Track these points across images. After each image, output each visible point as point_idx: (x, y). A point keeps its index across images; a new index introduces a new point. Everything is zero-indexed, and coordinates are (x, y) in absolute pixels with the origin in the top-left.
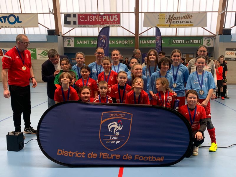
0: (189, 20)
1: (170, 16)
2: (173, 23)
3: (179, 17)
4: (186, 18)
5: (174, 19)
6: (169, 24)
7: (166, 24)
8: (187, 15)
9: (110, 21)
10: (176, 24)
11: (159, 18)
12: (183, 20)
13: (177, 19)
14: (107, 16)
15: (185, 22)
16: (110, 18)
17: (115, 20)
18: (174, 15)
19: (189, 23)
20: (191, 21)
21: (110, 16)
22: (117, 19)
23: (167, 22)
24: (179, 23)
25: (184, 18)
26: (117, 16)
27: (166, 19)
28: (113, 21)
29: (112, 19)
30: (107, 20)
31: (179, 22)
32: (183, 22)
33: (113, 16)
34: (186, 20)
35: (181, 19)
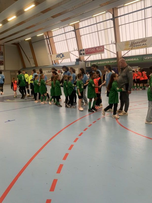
0: (144, 43)
1: (132, 42)
2: (134, 47)
3: (138, 42)
4: (142, 42)
5: (134, 44)
6: (131, 47)
7: (129, 48)
8: (143, 40)
9: (99, 51)
10: (136, 47)
11: (125, 45)
12: (140, 44)
13: (136, 44)
14: (98, 48)
15: (142, 45)
16: (99, 49)
17: (102, 50)
18: (134, 41)
19: (144, 45)
20: (146, 44)
21: (99, 48)
22: (103, 48)
23: (130, 47)
24: (138, 47)
25: (141, 42)
26: (102, 47)
27: (130, 44)
28: (100, 50)
29: (100, 49)
30: (98, 50)
31: (137, 45)
32: (141, 45)
33: (101, 48)
34: (142, 44)
35: (139, 43)
